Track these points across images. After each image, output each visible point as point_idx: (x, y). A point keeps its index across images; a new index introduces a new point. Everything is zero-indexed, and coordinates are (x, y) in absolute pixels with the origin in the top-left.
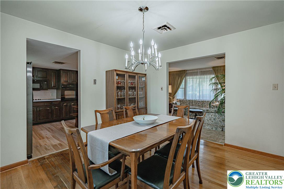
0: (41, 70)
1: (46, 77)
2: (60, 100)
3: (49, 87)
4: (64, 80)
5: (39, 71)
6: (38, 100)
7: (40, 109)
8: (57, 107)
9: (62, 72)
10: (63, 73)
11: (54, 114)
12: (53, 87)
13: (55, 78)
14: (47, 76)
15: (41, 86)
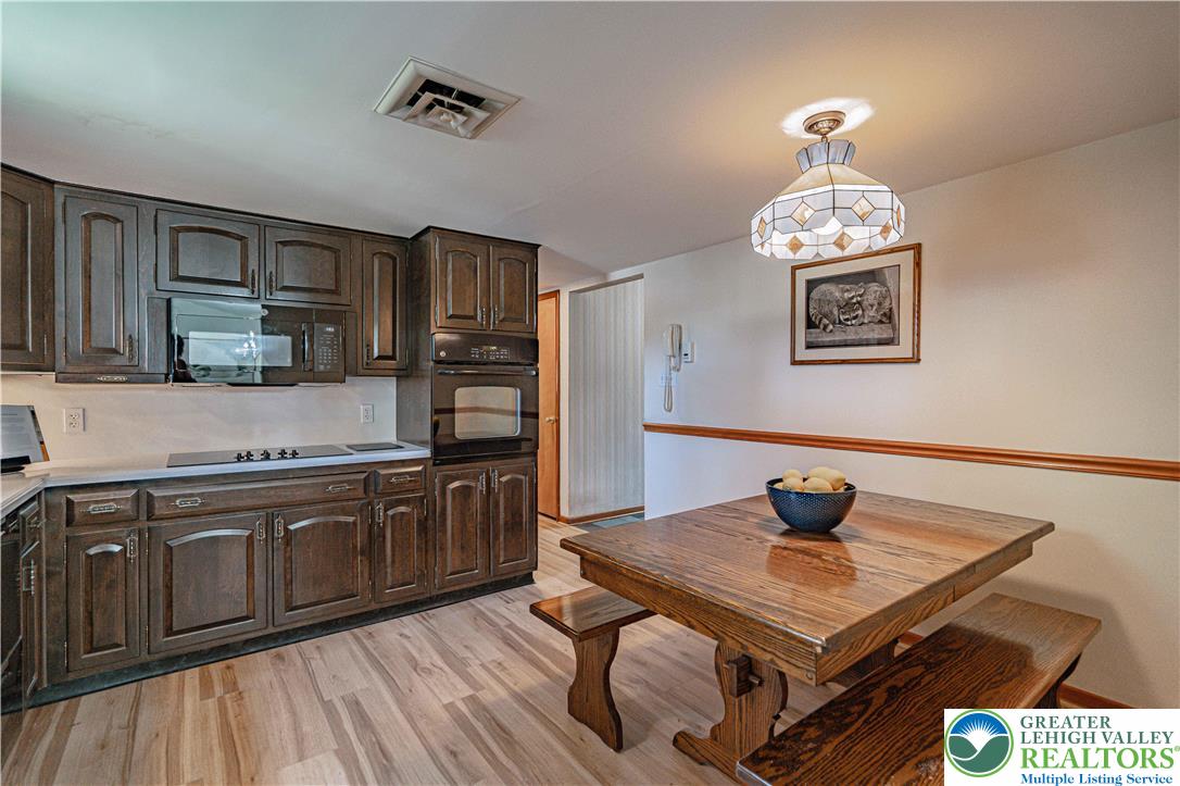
0: (303, 237)
1: (335, 292)
2: (426, 453)
3: (350, 366)
4: (450, 312)
5: (284, 243)
6: (283, 454)
7: (292, 527)
8: (402, 509)
9: (435, 254)
10: (445, 253)
11: (389, 560)
12: (380, 358)
13: (389, 294)
14: (337, 281)
15: (297, 352)
